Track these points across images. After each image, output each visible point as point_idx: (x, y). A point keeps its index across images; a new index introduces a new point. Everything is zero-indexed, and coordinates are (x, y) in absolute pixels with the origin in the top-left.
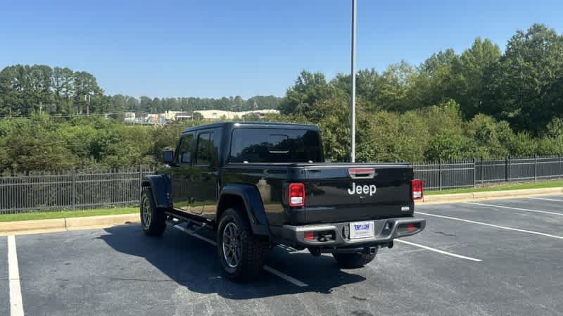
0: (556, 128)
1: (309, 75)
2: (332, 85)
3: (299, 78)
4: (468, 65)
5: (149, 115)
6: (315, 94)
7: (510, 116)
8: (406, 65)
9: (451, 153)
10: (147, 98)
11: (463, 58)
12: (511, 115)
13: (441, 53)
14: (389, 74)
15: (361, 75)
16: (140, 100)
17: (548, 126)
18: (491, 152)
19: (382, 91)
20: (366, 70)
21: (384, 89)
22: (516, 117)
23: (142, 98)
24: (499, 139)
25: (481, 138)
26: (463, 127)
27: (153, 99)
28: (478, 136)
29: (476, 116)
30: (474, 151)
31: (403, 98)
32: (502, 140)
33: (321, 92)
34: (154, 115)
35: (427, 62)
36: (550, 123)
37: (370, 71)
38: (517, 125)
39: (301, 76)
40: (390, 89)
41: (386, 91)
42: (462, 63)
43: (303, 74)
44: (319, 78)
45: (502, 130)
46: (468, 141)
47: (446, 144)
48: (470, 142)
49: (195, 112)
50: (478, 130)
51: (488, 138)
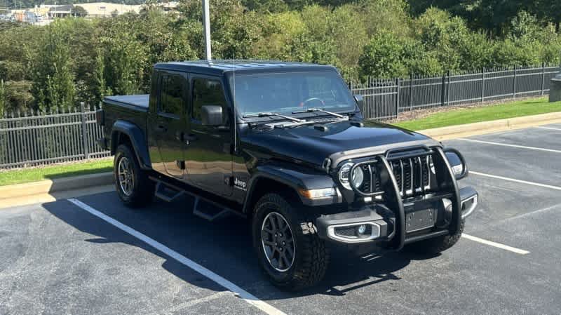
0: (522, 24)
5: (13, 11)
7: (467, 9)
9: (392, 61)
12: (470, 8)
17: (513, 23)
18: (441, 59)
22: (476, 11)
24: (451, 41)
25: (430, 39)
26: (410, 25)
28: (425, 38)
29: (429, 10)
30: (421, 58)
32: (454, 43)
34: (18, 11)
36: (516, 19)
38: (475, 21)
45: (454, 30)
46: (415, 44)
47: (385, 51)
48: (416, 46)
49: (75, 5)
50: (425, 30)
51: (438, 40)
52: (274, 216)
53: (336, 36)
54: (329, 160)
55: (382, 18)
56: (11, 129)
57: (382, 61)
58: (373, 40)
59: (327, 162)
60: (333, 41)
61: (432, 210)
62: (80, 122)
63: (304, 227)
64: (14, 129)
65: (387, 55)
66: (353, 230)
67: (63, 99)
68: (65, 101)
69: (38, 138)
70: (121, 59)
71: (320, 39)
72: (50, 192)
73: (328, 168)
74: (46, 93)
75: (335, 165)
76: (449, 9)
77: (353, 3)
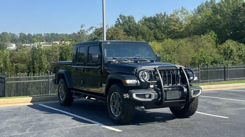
1: (124, 17)
2: (140, 23)
3: (118, 19)
4: (222, 9)
6: (128, 29)
8: (185, 10)
10: (23, 34)
11: (219, 4)
13: (207, 2)
14: (173, 15)
15: (158, 17)
16: (19, 35)
19: (170, 27)
20: (161, 13)
21: (171, 25)
23: (20, 34)
24: (238, 55)
25: (227, 54)
27: (27, 34)
28: (225, 54)
29: (227, 41)
30: (223, 64)
31: (183, 31)
32: (240, 57)
33: (131, 28)
35: (198, 8)
37: (163, 14)
39: (119, 17)
40: (174, 25)
41: (172, 26)
42: (219, 7)
43: (121, 16)
44: (130, 19)
45: (240, 50)
46: (220, 57)
47: (203, 59)
48: (221, 58)
49: (54, 42)
50: (225, 50)
51: (231, 55)
52: (115, 94)
53: (178, 52)
54: (135, 70)
55: (203, 44)
56: (17, 82)
57: (202, 64)
58: (197, 54)
59: (134, 70)
60: (176, 54)
61: (178, 91)
62: (47, 80)
63: (125, 95)
64: (18, 82)
65: (204, 62)
66: (143, 96)
67: (41, 71)
68: (42, 72)
69: (29, 88)
70: (67, 53)
71: (170, 53)
72: (31, 102)
73: (135, 73)
74: (34, 68)
75: (138, 72)
76: (239, 41)
77: (188, 37)
